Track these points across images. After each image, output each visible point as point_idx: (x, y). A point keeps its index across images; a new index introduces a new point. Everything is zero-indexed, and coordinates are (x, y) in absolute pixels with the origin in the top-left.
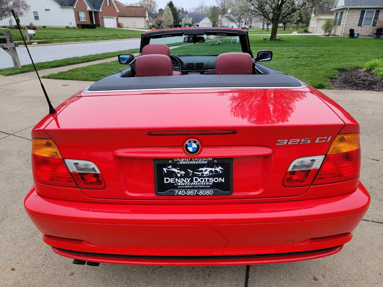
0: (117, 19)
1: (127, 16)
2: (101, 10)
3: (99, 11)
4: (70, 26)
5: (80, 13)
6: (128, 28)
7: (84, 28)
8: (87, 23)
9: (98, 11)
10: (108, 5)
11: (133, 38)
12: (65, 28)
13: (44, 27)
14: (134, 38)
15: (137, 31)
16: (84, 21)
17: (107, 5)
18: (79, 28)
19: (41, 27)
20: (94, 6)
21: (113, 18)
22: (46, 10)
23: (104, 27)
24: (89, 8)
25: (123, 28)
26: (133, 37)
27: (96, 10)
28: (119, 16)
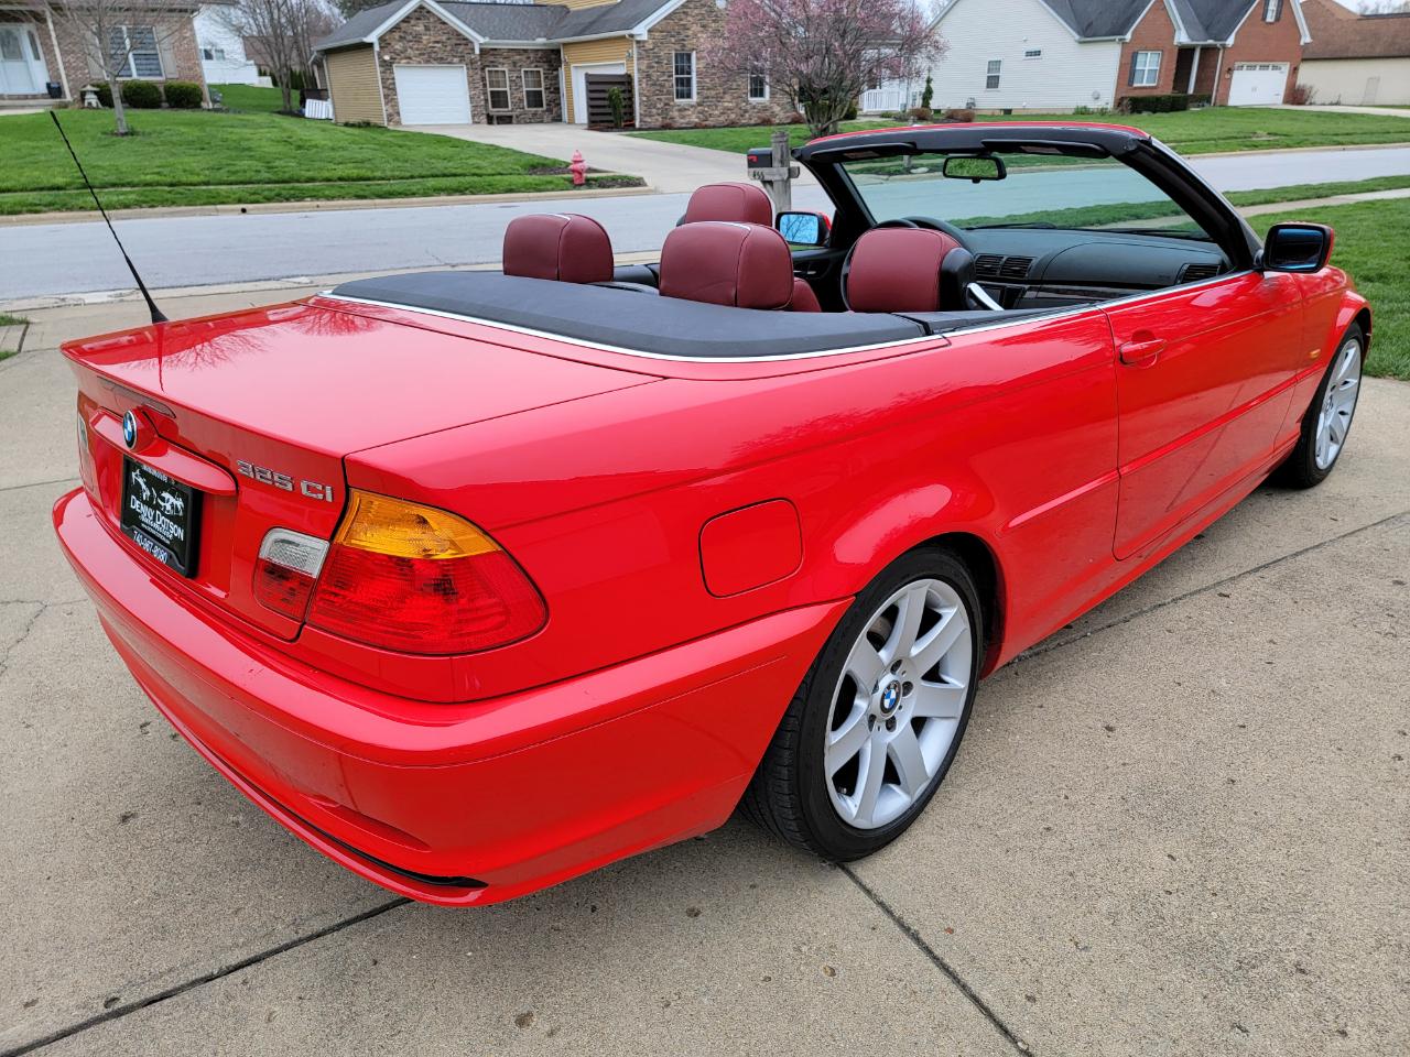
0: (1295, 70)
1: (1350, 55)
2: (1230, 41)
3: (1224, 47)
4: (1093, 105)
5: (1140, 58)
6: (1337, 104)
7: (1140, 112)
8: (1157, 93)
9: (1218, 44)
10: (1270, 18)
11: (1314, 144)
12: (1071, 113)
13: (1008, 112)
14: (1322, 144)
15: (1362, 115)
16: (1148, 85)
17: (1264, 18)
18: (1122, 111)
19: (997, 113)
20: (1207, 28)
21: (1275, 68)
22: (1029, 54)
23: (1224, 106)
24: (1182, 38)
25: (1311, 104)
26: (1319, 140)
27: (1210, 42)
28: (1304, 60)
